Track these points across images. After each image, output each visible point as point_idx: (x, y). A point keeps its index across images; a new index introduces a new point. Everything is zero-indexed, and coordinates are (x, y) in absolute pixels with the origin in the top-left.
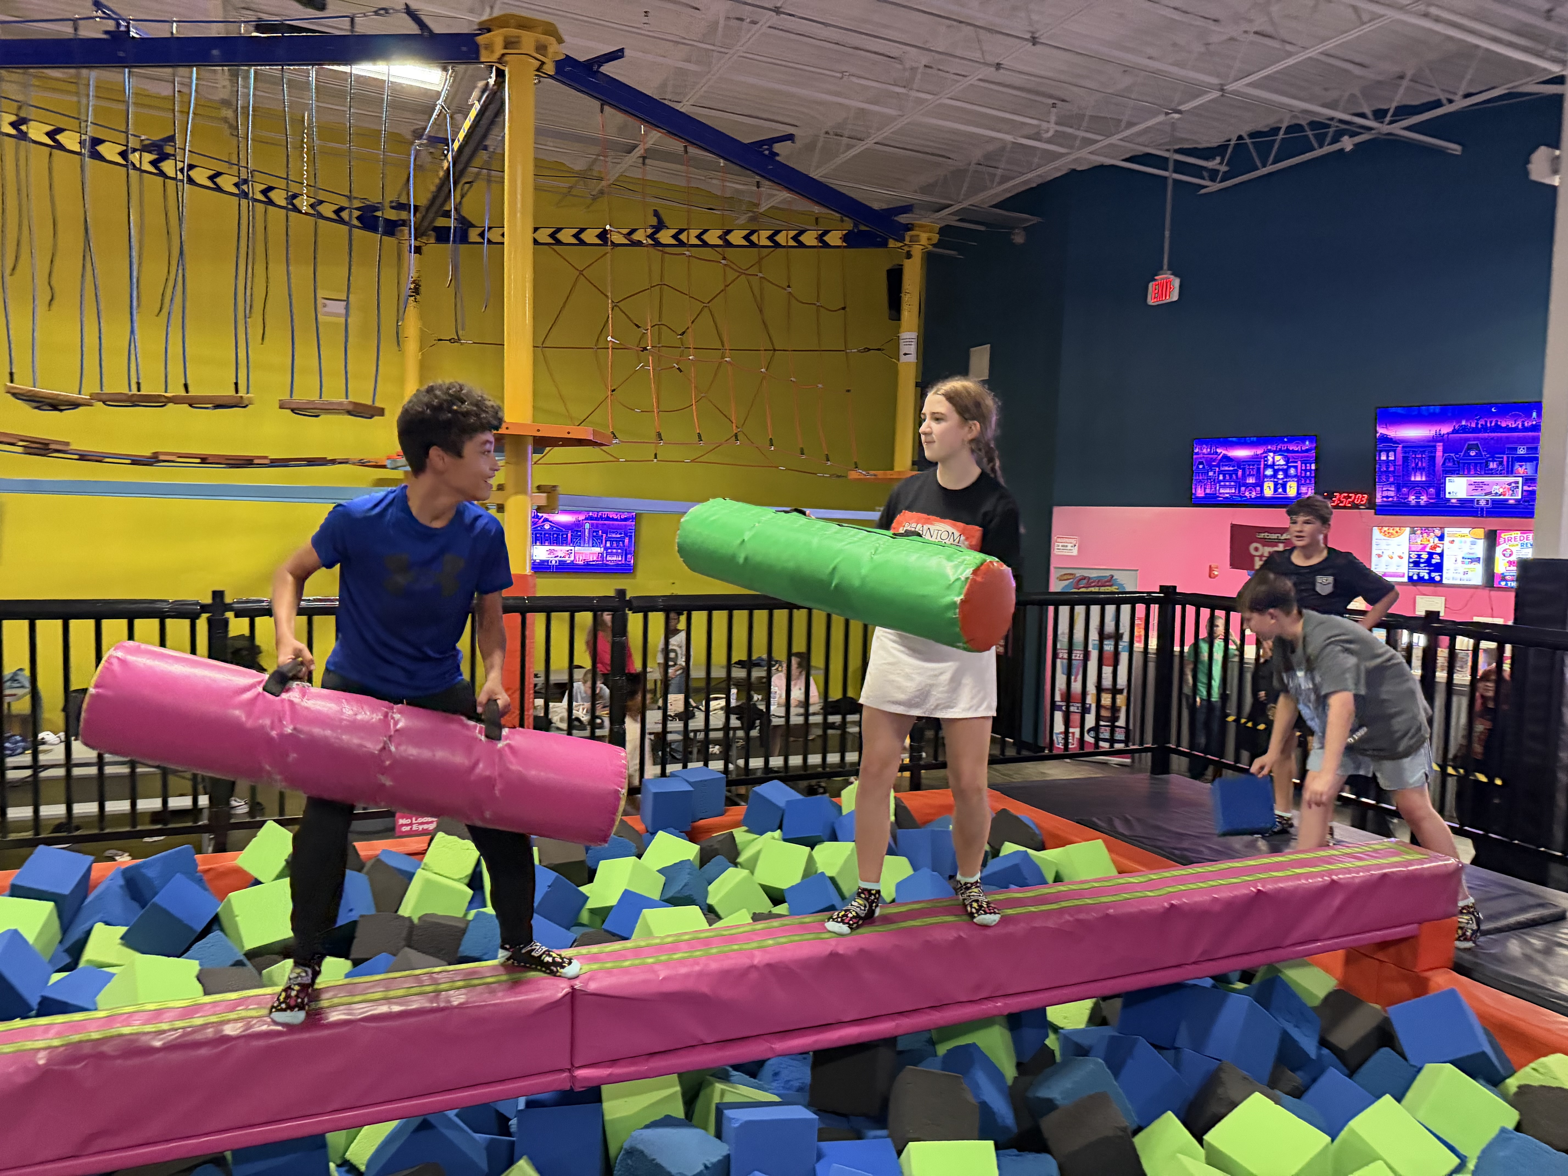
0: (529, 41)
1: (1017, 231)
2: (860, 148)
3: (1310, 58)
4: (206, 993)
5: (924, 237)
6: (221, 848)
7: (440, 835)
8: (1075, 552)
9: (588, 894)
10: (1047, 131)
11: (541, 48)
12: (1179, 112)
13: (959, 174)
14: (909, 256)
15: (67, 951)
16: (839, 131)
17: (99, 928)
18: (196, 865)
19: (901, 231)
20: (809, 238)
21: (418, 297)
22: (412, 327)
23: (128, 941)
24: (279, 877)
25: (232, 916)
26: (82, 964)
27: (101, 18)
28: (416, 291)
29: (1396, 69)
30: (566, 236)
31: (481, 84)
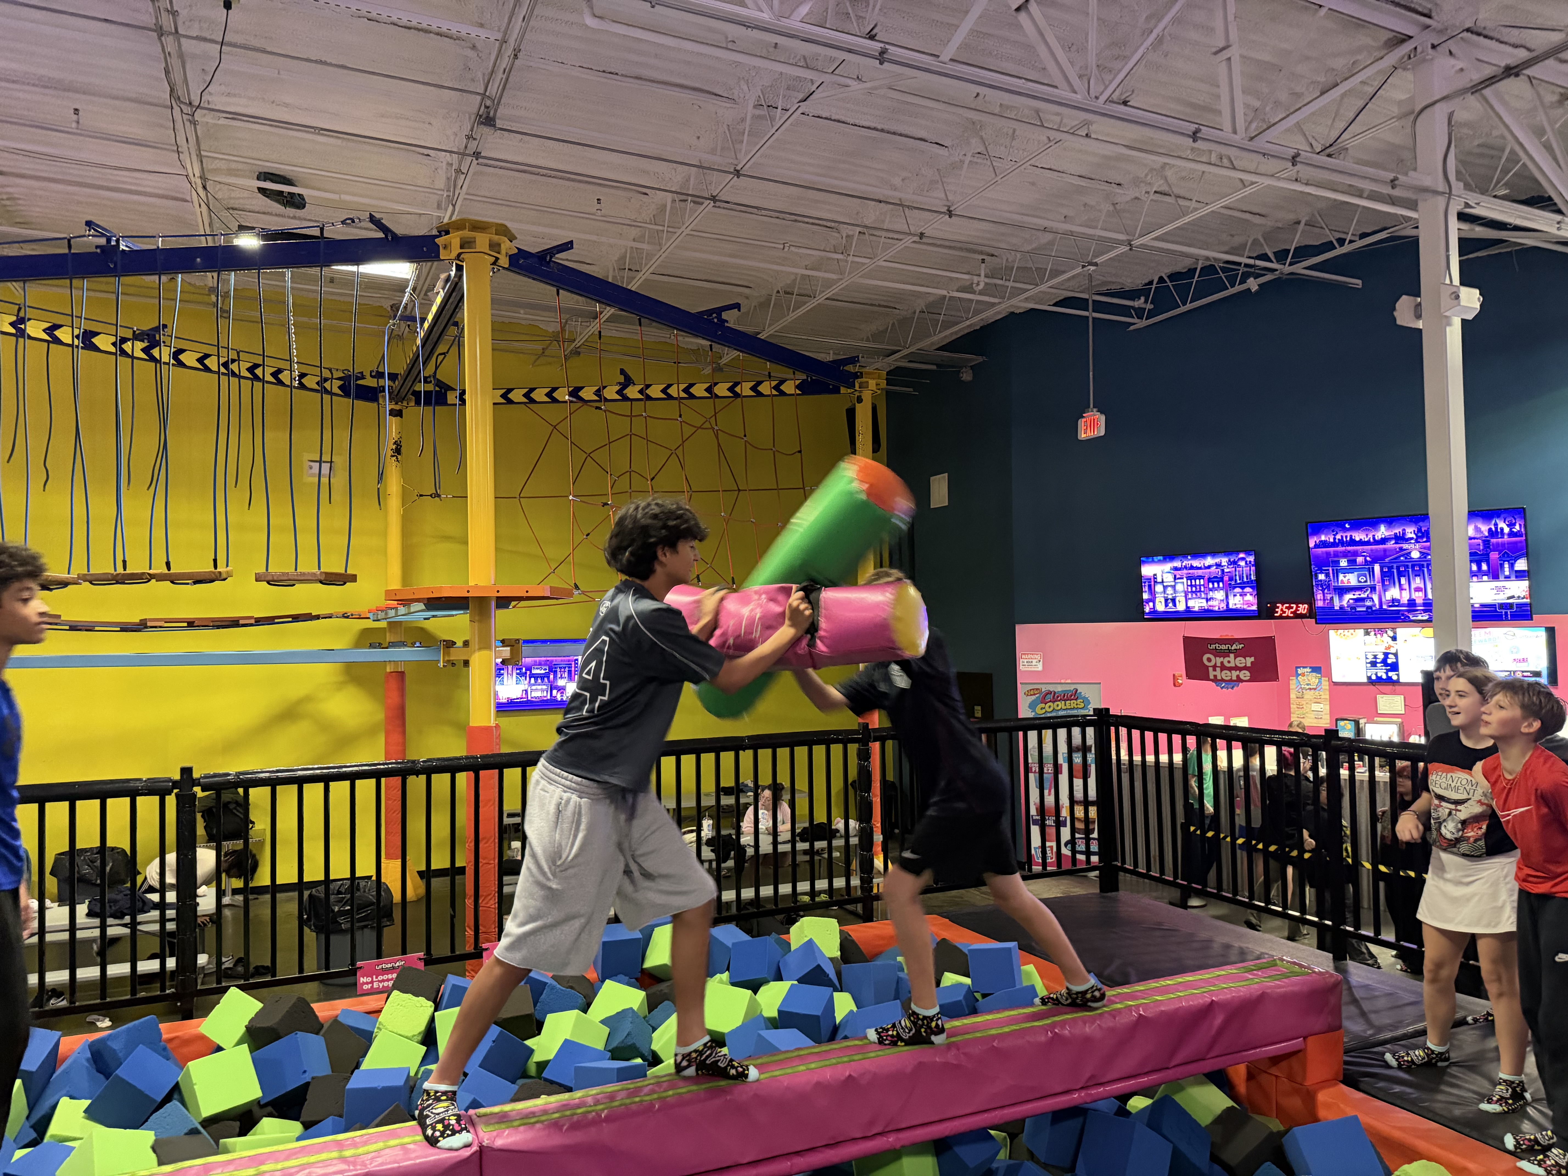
0: (482, 241)
1: (964, 369)
2: (811, 304)
3: (1212, 211)
4: (160, 1163)
5: (872, 384)
6: (188, 1015)
7: (396, 993)
8: (1040, 667)
9: (534, 1047)
10: (978, 284)
11: (495, 246)
12: (1096, 264)
13: (905, 322)
14: (860, 400)
15: (32, 1127)
16: (788, 290)
17: (64, 1102)
18: (160, 1034)
19: (850, 379)
20: (765, 388)
21: (399, 457)
22: (394, 484)
23: (91, 1114)
24: (239, 1043)
25: (191, 1085)
26: (47, 1139)
27: (93, 236)
28: (398, 451)
29: (1292, 217)
30: (540, 395)
31: (443, 276)
